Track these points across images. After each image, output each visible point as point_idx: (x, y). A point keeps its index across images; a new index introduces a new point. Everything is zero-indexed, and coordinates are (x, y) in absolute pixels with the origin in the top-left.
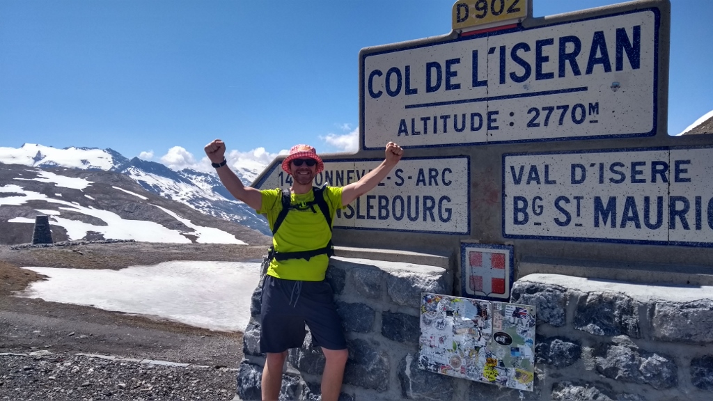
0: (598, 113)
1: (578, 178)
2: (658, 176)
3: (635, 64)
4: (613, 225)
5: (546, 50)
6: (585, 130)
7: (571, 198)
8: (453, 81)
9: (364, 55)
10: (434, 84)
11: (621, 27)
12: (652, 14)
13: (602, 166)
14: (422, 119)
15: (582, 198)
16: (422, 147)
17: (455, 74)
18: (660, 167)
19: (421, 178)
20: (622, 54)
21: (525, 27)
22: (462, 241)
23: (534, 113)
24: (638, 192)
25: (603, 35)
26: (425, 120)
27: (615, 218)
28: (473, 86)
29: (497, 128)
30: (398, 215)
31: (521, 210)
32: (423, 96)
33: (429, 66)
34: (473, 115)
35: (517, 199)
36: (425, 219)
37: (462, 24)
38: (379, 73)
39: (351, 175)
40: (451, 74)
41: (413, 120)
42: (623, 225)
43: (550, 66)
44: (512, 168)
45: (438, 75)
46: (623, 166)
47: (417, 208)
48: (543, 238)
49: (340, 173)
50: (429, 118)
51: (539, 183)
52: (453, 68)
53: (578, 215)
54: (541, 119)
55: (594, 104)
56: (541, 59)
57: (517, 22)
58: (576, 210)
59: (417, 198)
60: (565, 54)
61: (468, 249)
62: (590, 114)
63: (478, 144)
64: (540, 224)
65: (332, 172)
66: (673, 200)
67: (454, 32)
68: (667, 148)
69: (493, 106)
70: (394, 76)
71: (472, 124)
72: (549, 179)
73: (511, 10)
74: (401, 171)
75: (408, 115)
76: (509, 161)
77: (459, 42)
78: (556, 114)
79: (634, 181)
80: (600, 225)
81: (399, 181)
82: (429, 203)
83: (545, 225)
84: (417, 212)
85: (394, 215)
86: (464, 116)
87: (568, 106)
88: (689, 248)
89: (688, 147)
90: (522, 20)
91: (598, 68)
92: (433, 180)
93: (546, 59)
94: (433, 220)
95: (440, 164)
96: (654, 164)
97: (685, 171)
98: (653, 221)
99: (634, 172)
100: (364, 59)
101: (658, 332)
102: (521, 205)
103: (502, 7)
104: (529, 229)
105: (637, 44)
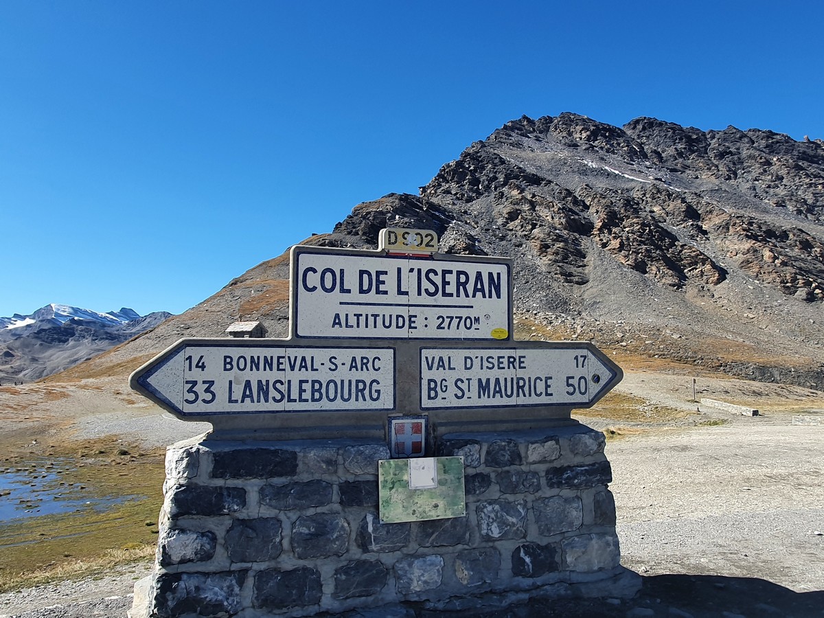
0: (479, 324)
1: (468, 366)
2: (511, 365)
3: (499, 297)
4: (489, 397)
5: (448, 277)
6: (472, 334)
7: (465, 380)
8: (382, 288)
9: (298, 252)
10: (365, 287)
11: (491, 272)
12: (506, 267)
13: (482, 359)
14: (355, 315)
15: (471, 379)
17: (383, 282)
18: (512, 360)
19: (354, 365)
20: (491, 288)
21: (435, 259)
22: (389, 415)
23: (441, 320)
24: (501, 375)
25: (481, 275)
26: (358, 316)
27: (489, 392)
28: (398, 294)
29: (416, 328)
30: (332, 396)
31: (433, 389)
32: (355, 296)
33: (362, 273)
34: (398, 316)
35: (430, 381)
36: (357, 400)
37: (392, 246)
38: (315, 271)
39: (281, 360)
41: (347, 315)
42: (494, 397)
43: (451, 289)
44: (427, 358)
45: (369, 281)
46: (493, 358)
47: (350, 390)
48: (447, 408)
49: (269, 358)
50: (361, 315)
51: (444, 369)
52: (382, 278)
53: (469, 391)
54: (445, 324)
55: (477, 317)
56: (445, 283)
57: (431, 254)
58: (467, 388)
59: (350, 381)
60: (459, 282)
61: (394, 422)
62: (475, 324)
63: (402, 339)
64: (445, 398)
65: (258, 357)
66: (518, 379)
67: (383, 250)
68: (514, 348)
69: (413, 311)
70: (329, 276)
71: (397, 323)
72: (451, 367)
73: (427, 245)
74: (335, 358)
75: (343, 311)
76: (425, 352)
78: (455, 321)
79: (499, 368)
80: (481, 397)
81: (334, 367)
82: (361, 386)
83: (448, 399)
84: (350, 394)
85: (328, 397)
86: (391, 316)
87: (462, 317)
88: (526, 408)
89: (524, 348)
90: (434, 253)
91: (479, 294)
93: (449, 283)
94: (365, 400)
95: (370, 354)
96: (509, 357)
97: (523, 362)
98: (509, 393)
99: (500, 363)
100: (298, 255)
101: (532, 458)
102: (433, 386)
103: (422, 241)
104: (438, 403)
105: (499, 283)
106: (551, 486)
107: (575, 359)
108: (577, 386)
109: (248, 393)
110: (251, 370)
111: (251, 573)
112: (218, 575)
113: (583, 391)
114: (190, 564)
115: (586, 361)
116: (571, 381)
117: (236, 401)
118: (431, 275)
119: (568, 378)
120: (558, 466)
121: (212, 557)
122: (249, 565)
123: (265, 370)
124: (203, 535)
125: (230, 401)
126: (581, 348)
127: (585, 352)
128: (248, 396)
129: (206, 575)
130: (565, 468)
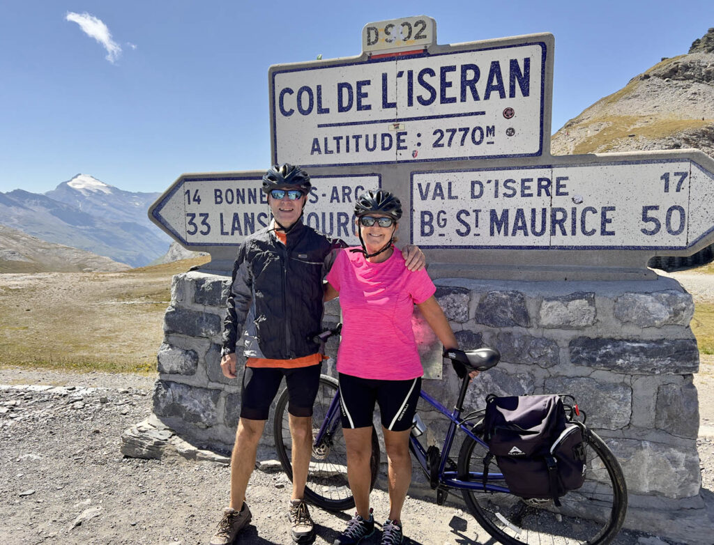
0: (494, 136)
1: (477, 193)
2: (543, 191)
3: (526, 93)
4: (506, 234)
5: (450, 76)
6: (484, 150)
7: (471, 212)
8: (364, 102)
9: (274, 73)
10: (345, 104)
11: (514, 59)
12: (539, 48)
13: (497, 183)
14: (335, 138)
15: (480, 211)
16: (335, 165)
17: (366, 95)
18: (544, 183)
19: (335, 196)
20: (514, 83)
21: (431, 54)
23: (439, 135)
24: (526, 205)
25: (499, 65)
26: (338, 139)
27: (507, 228)
28: (383, 107)
29: (405, 148)
31: (427, 223)
32: (335, 116)
33: (341, 86)
34: (384, 136)
35: (423, 213)
36: (339, 234)
37: (372, 48)
38: (290, 91)
40: (362, 95)
41: (326, 139)
42: (514, 234)
43: (454, 91)
44: (420, 185)
45: (349, 95)
46: (515, 182)
47: (331, 224)
48: (446, 247)
49: (253, 191)
50: (341, 138)
51: (443, 198)
52: (364, 89)
53: (477, 226)
55: (491, 127)
56: (445, 84)
57: (423, 48)
58: (474, 222)
59: (331, 214)
60: (466, 80)
62: (487, 136)
63: (388, 163)
64: (444, 235)
65: (243, 190)
66: (554, 211)
67: (364, 54)
68: (550, 167)
69: (402, 127)
70: (305, 95)
71: (383, 144)
72: (452, 195)
73: (417, 37)
75: (321, 134)
76: (418, 178)
77: (370, 64)
78: (459, 135)
80: (495, 234)
82: (343, 219)
83: (449, 235)
84: (332, 228)
86: (375, 136)
87: (468, 129)
88: (566, 251)
89: (567, 166)
90: (428, 46)
91: (495, 94)
92: (346, 197)
93: (450, 84)
94: (348, 234)
95: (352, 182)
96: (540, 180)
97: (564, 186)
98: (538, 229)
99: (524, 188)
100: (274, 76)
101: (545, 321)
102: (428, 219)
103: (410, 33)
104: (434, 240)
105: (527, 74)
106: (577, 361)
107: (662, 178)
108: (663, 221)
109: (236, 226)
110: (238, 203)
111: (222, 394)
112: (198, 390)
113: (675, 227)
114: (178, 375)
115: (686, 181)
116: (650, 214)
117: (227, 233)
118: (426, 77)
119: (646, 209)
120: (593, 336)
121: (194, 373)
122: (222, 386)
123: (250, 203)
124: (187, 352)
125: (223, 233)
126: (678, 160)
127: (684, 167)
128: (236, 229)
129: (190, 387)
130: (604, 340)
